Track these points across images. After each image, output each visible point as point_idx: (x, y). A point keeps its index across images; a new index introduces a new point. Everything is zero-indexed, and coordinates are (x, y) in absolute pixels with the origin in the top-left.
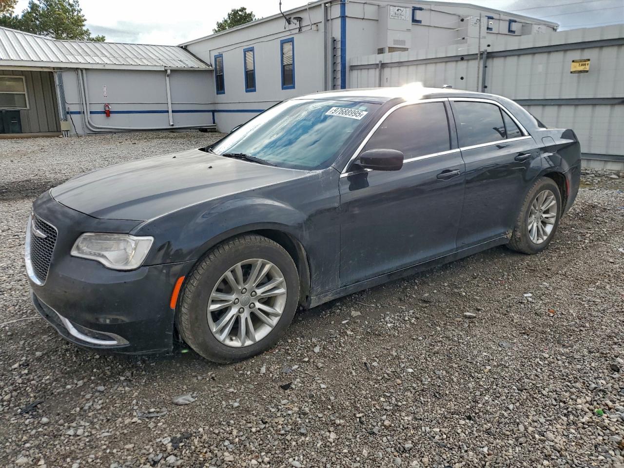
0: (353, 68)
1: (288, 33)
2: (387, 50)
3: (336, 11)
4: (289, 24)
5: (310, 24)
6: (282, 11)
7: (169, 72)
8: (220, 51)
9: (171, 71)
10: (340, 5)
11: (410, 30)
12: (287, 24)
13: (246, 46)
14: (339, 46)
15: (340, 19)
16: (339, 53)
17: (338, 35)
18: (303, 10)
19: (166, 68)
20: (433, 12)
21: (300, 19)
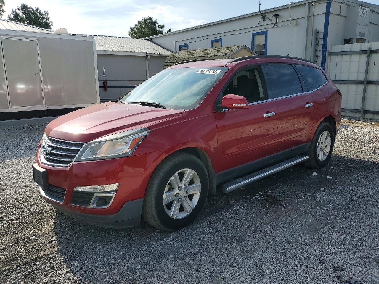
0: (331, 54)
1: (263, 27)
2: (355, 40)
3: (321, 8)
4: (264, 20)
5: (290, 19)
6: (261, 10)
7: (149, 57)
8: (186, 42)
9: (150, 56)
10: (326, 4)
11: (368, 25)
12: (262, 20)
13: (214, 38)
14: (321, 36)
15: (324, 15)
16: (321, 42)
17: (321, 27)
18: (284, 8)
19: (147, 54)
20: (374, 13)
21: (277, 16)
